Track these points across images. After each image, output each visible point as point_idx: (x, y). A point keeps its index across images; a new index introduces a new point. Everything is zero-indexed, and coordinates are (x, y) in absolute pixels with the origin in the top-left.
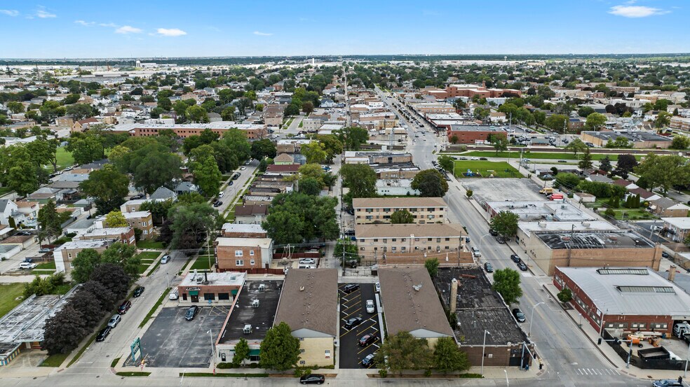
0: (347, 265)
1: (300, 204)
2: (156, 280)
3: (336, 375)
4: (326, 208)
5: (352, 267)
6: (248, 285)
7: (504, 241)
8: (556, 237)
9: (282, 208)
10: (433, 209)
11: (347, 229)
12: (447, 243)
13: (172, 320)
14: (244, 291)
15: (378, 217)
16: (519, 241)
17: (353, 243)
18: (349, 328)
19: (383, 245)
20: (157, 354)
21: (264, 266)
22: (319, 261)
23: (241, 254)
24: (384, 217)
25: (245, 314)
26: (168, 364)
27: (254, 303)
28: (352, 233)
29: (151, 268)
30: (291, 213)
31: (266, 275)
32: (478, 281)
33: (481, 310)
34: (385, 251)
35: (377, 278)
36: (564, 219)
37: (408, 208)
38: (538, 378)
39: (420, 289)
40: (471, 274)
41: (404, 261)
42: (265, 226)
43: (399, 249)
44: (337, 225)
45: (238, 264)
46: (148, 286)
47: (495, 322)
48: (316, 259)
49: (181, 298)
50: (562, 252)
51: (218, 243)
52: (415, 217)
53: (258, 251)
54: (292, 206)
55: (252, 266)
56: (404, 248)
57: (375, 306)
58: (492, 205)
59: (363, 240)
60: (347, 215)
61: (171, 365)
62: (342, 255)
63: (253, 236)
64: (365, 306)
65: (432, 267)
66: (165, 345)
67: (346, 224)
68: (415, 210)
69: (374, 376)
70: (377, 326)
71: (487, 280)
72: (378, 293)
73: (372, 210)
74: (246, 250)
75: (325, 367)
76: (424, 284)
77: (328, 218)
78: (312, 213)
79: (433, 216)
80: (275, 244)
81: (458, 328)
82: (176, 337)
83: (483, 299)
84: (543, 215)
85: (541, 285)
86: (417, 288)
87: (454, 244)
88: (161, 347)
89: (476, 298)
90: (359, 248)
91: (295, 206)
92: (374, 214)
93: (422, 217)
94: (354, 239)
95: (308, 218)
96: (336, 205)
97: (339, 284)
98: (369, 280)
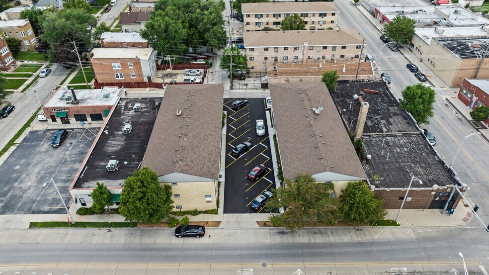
0: (234, 77)
1: (183, 9)
2: (31, 97)
3: (219, 223)
4: (211, 13)
5: (240, 79)
6: (123, 104)
7: (397, 48)
8: (462, 44)
9: (163, 13)
10: (325, 15)
11: (235, 37)
12: (343, 52)
13: (37, 147)
14: (117, 111)
15: (267, 23)
16: (414, 49)
17: (242, 52)
18: (236, 156)
19: (274, 54)
20: (9, 194)
21: (146, 80)
22: (205, 73)
23: (118, 67)
24: (274, 23)
25: (114, 143)
26: (19, 209)
27: (125, 129)
28: (240, 41)
29: (27, 83)
30: (172, 19)
31: (148, 89)
32: (382, 97)
33: (391, 136)
34: (276, 61)
35: (268, 91)
36: (459, 24)
37: (299, 13)
38: (465, 225)
39: (321, 111)
40: (373, 89)
41: (297, 73)
42: (144, 35)
43: (291, 58)
44: (225, 33)
45: (118, 77)
46: (20, 104)
47: (410, 152)
48: (202, 70)
49: (50, 120)
50: (473, 62)
51: (92, 55)
52: (306, 23)
53: (137, 62)
54: (174, 11)
55: (133, 79)
56: (297, 58)
57: (266, 127)
58: (382, 10)
59: (252, 50)
60: (237, 22)
61: (22, 210)
62: (229, 67)
63: (134, 45)
64: (254, 127)
65: (330, 80)
66: (21, 182)
67: (235, 32)
68: (307, 15)
69: (265, 224)
70: (269, 153)
71: (392, 96)
72: (269, 110)
73: (262, 16)
74: (124, 62)
75: (206, 212)
76: (325, 106)
77: (214, 25)
78: (197, 18)
79: (325, 22)
80: (159, 54)
81: (368, 161)
82: (36, 170)
83: (391, 120)
84: (435, 20)
85: (444, 98)
86: (317, 112)
87: (350, 53)
88: (16, 184)
89: (382, 119)
90: (248, 58)
91: (177, 12)
92: (264, 20)
93: (313, 23)
94: (243, 48)
95: (192, 25)
96: (222, 10)
97: (226, 100)
98: (259, 94)
